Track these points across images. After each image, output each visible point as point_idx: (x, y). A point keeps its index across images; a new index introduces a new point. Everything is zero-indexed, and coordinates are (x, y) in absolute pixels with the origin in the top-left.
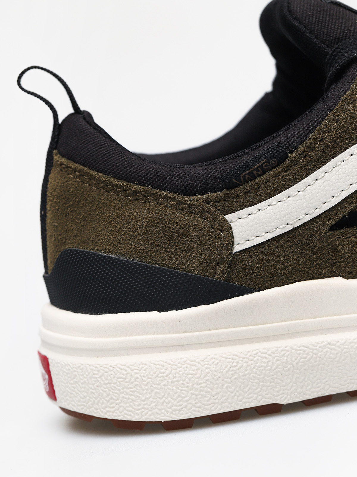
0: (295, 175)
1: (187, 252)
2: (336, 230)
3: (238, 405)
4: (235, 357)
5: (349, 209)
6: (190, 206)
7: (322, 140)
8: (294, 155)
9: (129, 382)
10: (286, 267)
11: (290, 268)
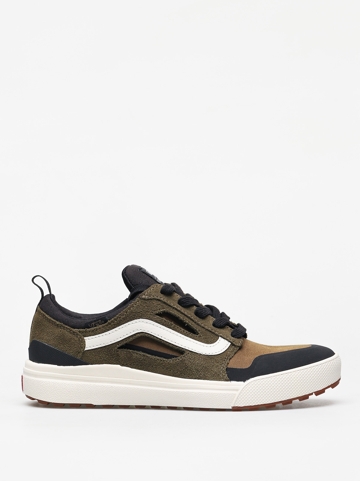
0: (109, 328)
1: (70, 347)
2: (120, 349)
3: (78, 402)
4: (79, 385)
5: (125, 343)
6: (74, 332)
7: (120, 318)
8: (110, 321)
9: (44, 387)
10: (101, 358)
11: (103, 359)
